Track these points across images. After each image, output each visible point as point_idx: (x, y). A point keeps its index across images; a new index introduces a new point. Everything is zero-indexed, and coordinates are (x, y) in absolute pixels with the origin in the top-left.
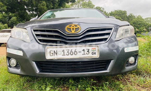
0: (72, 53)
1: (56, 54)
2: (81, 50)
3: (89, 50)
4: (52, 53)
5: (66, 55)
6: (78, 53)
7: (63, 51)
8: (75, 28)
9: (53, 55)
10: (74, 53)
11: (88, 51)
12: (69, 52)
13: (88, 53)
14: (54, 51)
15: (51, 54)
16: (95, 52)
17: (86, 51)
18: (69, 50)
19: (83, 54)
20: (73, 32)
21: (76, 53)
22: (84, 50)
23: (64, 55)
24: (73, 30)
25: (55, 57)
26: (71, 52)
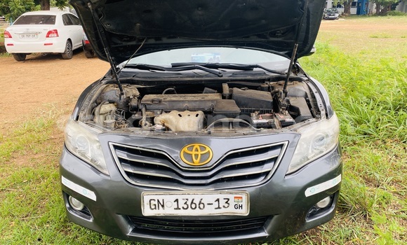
0: (193, 206)
1: (163, 206)
2: (212, 201)
3: (228, 200)
4: (155, 205)
5: (182, 209)
6: (206, 205)
7: (177, 200)
8: (200, 153)
9: (155, 208)
10: (198, 206)
11: (227, 202)
12: (189, 203)
13: (226, 205)
14: (158, 201)
15: (153, 207)
16: (240, 204)
17: (222, 203)
18: (187, 199)
19: (216, 208)
20: (197, 162)
21: (202, 206)
22: (218, 200)
23: (178, 208)
24: (196, 158)
25: (160, 212)
26: (192, 203)
